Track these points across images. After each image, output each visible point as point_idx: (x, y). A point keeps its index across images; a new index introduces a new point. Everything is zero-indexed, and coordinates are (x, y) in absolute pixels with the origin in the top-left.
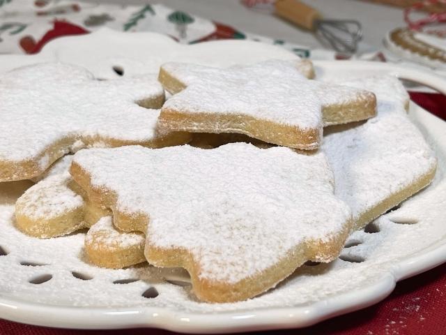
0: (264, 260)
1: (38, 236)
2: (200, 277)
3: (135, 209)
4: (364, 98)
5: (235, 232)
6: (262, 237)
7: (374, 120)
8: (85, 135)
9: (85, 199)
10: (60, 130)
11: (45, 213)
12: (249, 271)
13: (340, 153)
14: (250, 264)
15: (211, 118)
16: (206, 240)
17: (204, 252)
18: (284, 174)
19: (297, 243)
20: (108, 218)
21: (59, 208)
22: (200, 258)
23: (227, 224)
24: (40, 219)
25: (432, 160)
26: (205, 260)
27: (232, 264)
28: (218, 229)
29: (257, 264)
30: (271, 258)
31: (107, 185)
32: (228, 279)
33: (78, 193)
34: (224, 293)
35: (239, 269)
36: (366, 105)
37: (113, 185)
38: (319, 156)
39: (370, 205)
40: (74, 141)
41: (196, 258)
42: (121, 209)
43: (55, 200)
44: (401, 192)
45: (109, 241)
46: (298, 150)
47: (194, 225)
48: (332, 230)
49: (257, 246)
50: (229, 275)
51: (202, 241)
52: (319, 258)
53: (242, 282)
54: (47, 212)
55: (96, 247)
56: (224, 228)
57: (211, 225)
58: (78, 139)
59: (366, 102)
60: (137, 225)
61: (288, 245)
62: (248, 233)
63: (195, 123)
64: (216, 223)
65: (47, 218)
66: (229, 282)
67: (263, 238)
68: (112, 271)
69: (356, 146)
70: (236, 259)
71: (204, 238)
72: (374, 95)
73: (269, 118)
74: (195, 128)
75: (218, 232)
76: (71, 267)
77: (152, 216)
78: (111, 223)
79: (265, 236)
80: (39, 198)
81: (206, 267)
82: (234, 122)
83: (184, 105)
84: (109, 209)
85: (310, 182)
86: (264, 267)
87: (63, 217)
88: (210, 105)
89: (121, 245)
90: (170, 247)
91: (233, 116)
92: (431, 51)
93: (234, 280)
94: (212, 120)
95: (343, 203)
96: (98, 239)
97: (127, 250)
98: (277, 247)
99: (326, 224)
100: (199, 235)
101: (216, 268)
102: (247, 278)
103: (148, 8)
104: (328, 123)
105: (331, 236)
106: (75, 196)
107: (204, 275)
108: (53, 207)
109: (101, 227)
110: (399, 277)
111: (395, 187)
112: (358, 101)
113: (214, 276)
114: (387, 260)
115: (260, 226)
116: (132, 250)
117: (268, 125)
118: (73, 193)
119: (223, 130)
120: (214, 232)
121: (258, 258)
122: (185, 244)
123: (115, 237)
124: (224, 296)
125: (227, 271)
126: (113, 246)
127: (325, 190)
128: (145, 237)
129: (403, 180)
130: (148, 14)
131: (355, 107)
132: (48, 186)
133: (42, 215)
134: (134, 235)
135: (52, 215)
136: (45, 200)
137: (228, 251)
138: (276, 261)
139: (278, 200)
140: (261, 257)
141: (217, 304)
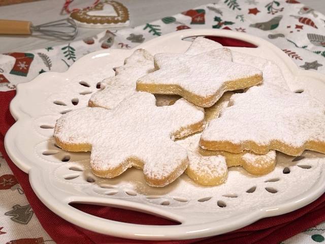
9: (223, 155)
21: (223, 165)
108: (220, 166)
134: (270, 152)
136: (212, 166)
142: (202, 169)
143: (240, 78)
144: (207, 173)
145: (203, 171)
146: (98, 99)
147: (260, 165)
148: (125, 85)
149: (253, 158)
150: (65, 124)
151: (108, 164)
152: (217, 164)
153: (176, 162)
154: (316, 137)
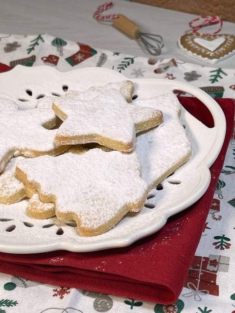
0: (108, 216)
1: (5, 203)
2: (81, 226)
3: (49, 193)
4: (156, 115)
5: (95, 202)
6: (107, 203)
7: (162, 125)
8: (20, 148)
9: (25, 184)
10: (8, 147)
11: (7, 193)
12: (102, 223)
13: (145, 147)
14: (102, 219)
15: (81, 137)
16: (83, 207)
17: (82, 214)
18: (117, 167)
19: (123, 205)
20: (37, 195)
21: (13, 190)
22: (81, 217)
23: (91, 197)
24: (6, 197)
25: (189, 148)
26: (83, 218)
27: (95, 219)
28: (87, 201)
29: (106, 218)
30: (111, 215)
31: (35, 180)
32: (93, 227)
33: (21, 181)
34: (92, 233)
35: (98, 221)
36: (157, 119)
37: (38, 180)
38: (134, 154)
39: (158, 176)
40: (14, 151)
41: (79, 217)
42: (43, 193)
43: (11, 186)
44: (174, 167)
45: (39, 208)
46: (123, 152)
47: (76, 200)
48: (138, 197)
49: (105, 209)
50: (93, 225)
51: (81, 208)
52: (134, 210)
53: (100, 227)
54: (8, 193)
55: (33, 211)
56: (90, 200)
57: (84, 199)
58: (17, 150)
59: (157, 117)
60: (51, 200)
61: (119, 207)
62: (101, 203)
63: (73, 141)
64: (86, 198)
65: (9, 196)
66: (94, 228)
67: (108, 205)
68: (42, 221)
69: (153, 141)
70: (96, 217)
71: (81, 206)
72: (161, 112)
73: (109, 137)
74: (73, 143)
75: (87, 203)
76: (22, 220)
77: (57, 197)
78: (38, 198)
79: (108, 203)
80: (3, 185)
81: (83, 222)
82: (92, 138)
83: (67, 132)
84: (37, 191)
85: (129, 171)
86: (108, 219)
87: (16, 194)
88: (80, 131)
89: (45, 209)
90: (67, 212)
91: (91, 135)
92: (203, 51)
93: (95, 227)
94: (81, 138)
95: (144, 181)
96: (34, 207)
97: (47, 211)
98: (114, 208)
99: (136, 194)
100: (79, 205)
101: (88, 222)
102: (101, 225)
103: (40, 37)
104: (138, 131)
105: (138, 200)
106: (20, 183)
107: (83, 226)
108: (10, 190)
109: (35, 200)
110: (168, 217)
111: (170, 165)
112: (153, 118)
113: (87, 226)
114: (164, 207)
115: (106, 198)
116: (50, 211)
117: (108, 140)
118: (19, 182)
119: (87, 142)
120: (85, 202)
121: (105, 215)
122: (73, 211)
123: (41, 206)
124: (92, 234)
125: (92, 223)
126: (41, 210)
127: (136, 174)
128: (55, 204)
129: (174, 161)
130: (40, 42)
131: (152, 121)
132: (6, 177)
133: (6, 194)
134: (50, 204)
135: (10, 194)
136: (6, 186)
137: (93, 213)
138: (114, 216)
139: (114, 183)
140: (107, 214)
141: (89, 237)
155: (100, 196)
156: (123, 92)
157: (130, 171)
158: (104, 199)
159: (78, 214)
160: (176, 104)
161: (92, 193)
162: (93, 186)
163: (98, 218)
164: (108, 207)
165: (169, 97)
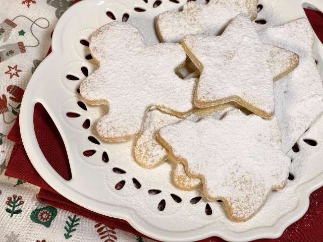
3: (197, 173)
4: (294, 63)
5: (243, 185)
9: (167, 150)
12: (252, 212)
14: (252, 207)
16: (232, 192)
18: (259, 137)
21: (157, 158)
22: (231, 204)
23: (239, 179)
26: (234, 206)
27: (245, 208)
28: (235, 184)
29: (255, 206)
30: (260, 201)
32: (244, 217)
33: (163, 147)
35: (248, 210)
37: (184, 156)
38: (274, 120)
41: (229, 204)
42: (191, 172)
45: (186, 184)
46: (264, 118)
50: (244, 215)
51: (230, 193)
54: (152, 162)
55: (181, 186)
56: (238, 183)
57: (232, 181)
58: (153, 106)
61: (266, 192)
62: (248, 186)
64: (234, 180)
67: (256, 189)
69: (288, 91)
70: (246, 205)
71: (230, 191)
72: (298, 57)
75: (236, 186)
77: (206, 177)
78: (184, 171)
79: (256, 186)
81: (235, 210)
83: (207, 96)
85: (271, 143)
86: (258, 207)
87: (159, 162)
89: (192, 185)
90: (217, 197)
91: (232, 97)
93: (246, 217)
96: (181, 182)
98: (262, 194)
100: (228, 189)
101: (239, 212)
102: (252, 215)
106: (162, 149)
107: (234, 215)
108: (154, 158)
111: (308, 125)
112: (291, 67)
113: (238, 216)
115: (253, 180)
118: (161, 147)
120: (234, 186)
122: (223, 195)
123: (188, 181)
125: (243, 213)
126: (189, 186)
132: (147, 140)
134: (196, 179)
136: (149, 153)
137: (242, 199)
138: (262, 202)
140: (256, 202)
142: (141, 148)
143: (250, 102)
144: (140, 155)
145: (140, 151)
146: (163, 20)
147: (178, 182)
148: (197, 21)
149: (180, 173)
150: (106, 32)
151: (87, 94)
152: (154, 153)
153: (122, 132)
154: (232, 201)
155: (247, 177)
156: (248, 6)
157: (273, 144)
158: (251, 181)
159: (228, 200)
160: (310, 36)
161: (239, 174)
162: (239, 164)
163: (248, 207)
164: (256, 192)
165: (303, 26)
